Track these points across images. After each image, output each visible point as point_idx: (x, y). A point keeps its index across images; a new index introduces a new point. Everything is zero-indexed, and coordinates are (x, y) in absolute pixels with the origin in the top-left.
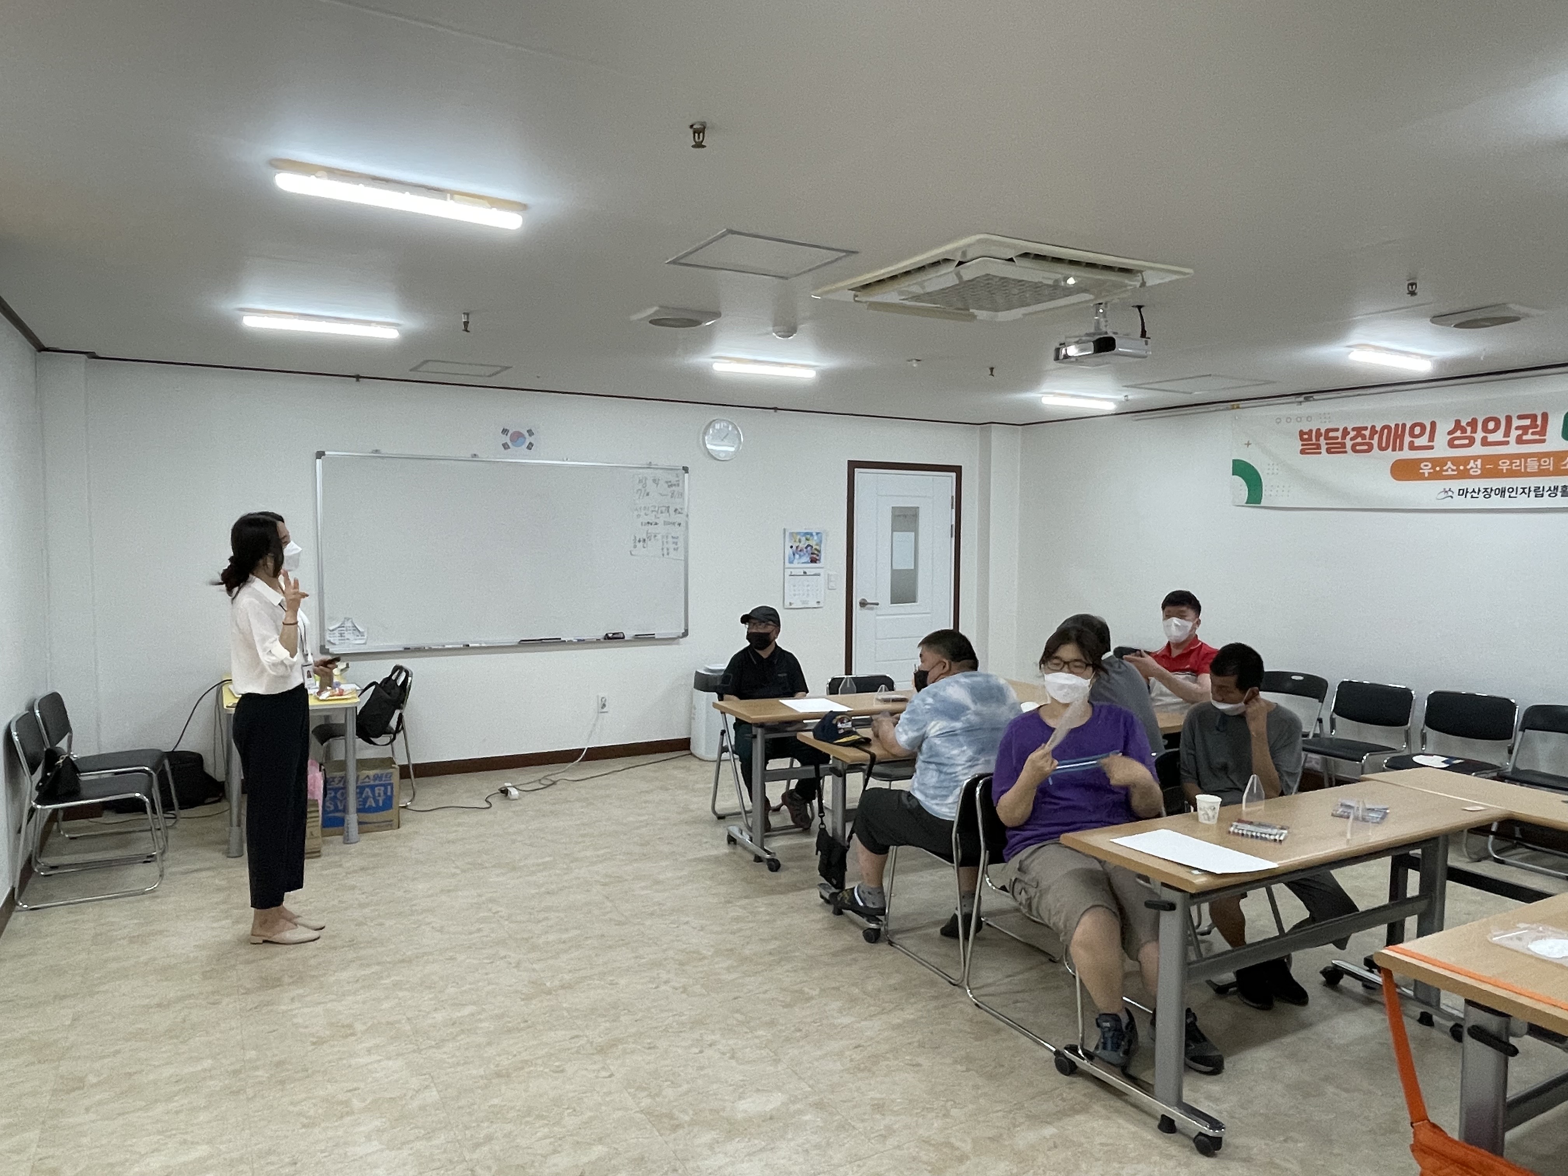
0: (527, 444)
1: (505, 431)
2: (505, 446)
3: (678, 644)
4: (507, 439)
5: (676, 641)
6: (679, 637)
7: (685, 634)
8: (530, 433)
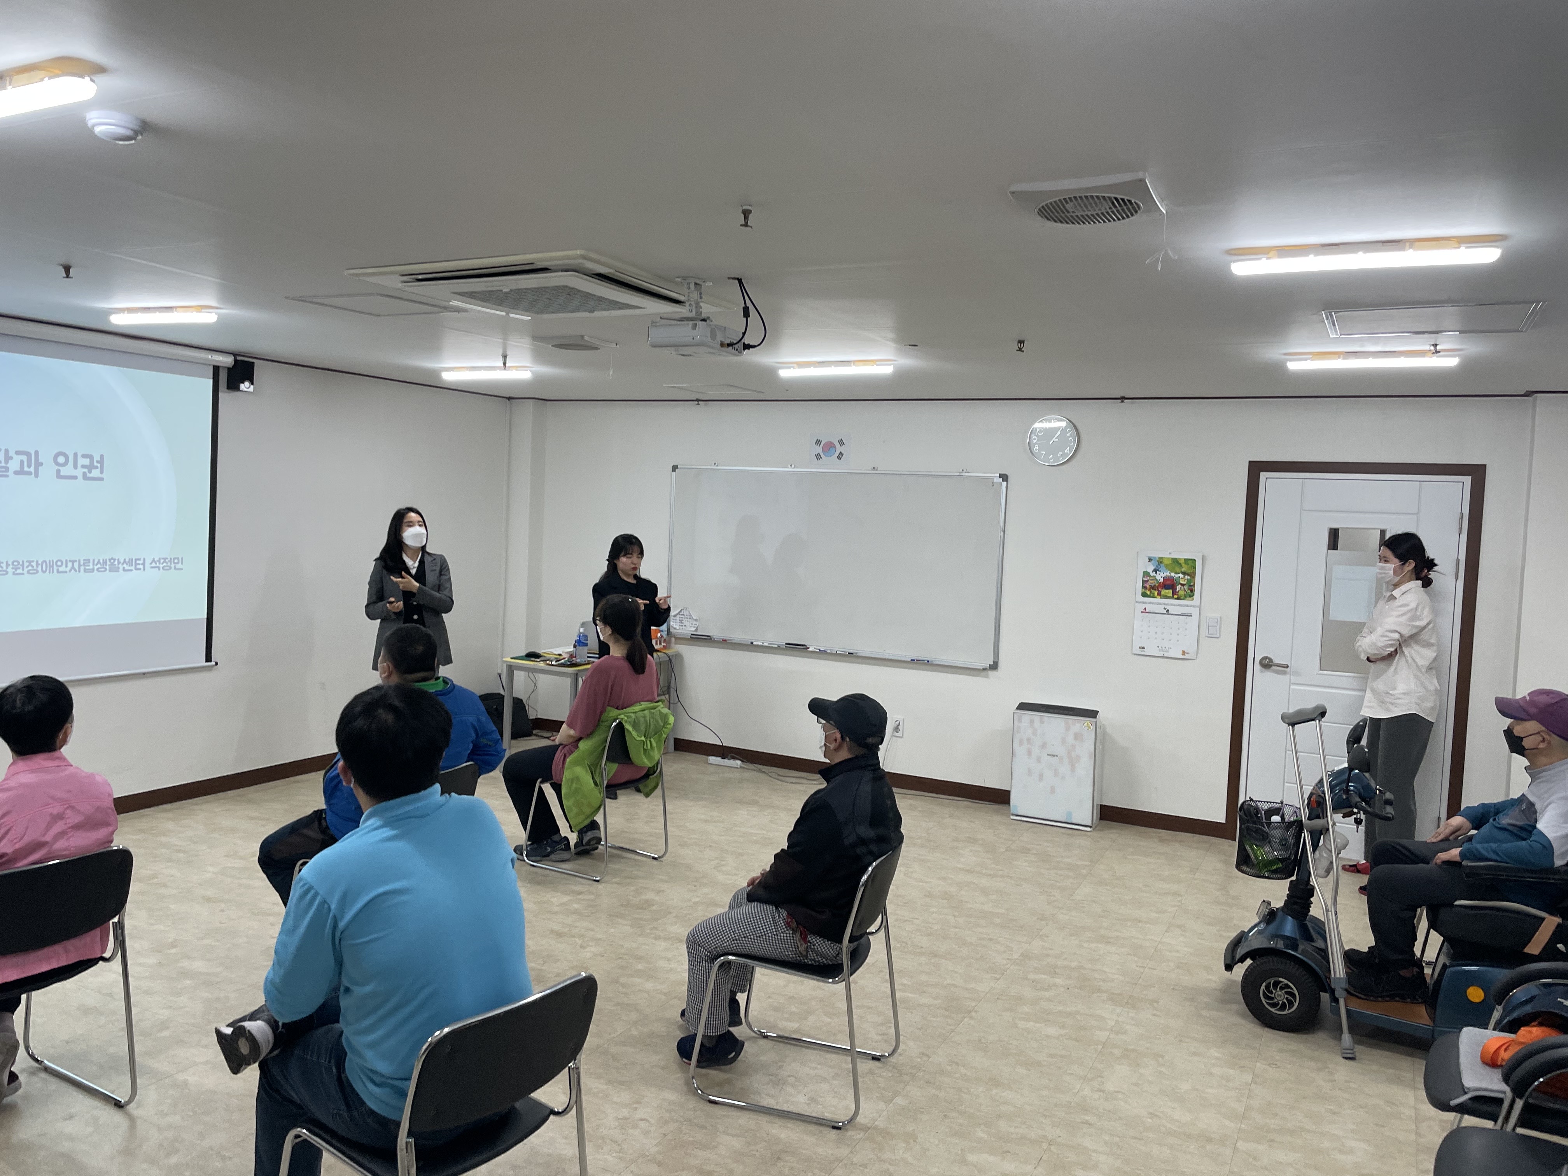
0: (837, 454)
1: (818, 442)
2: (818, 456)
3: (987, 677)
4: (819, 450)
5: (984, 673)
6: (984, 669)
7: (994, 666)
8: (841, 442)
